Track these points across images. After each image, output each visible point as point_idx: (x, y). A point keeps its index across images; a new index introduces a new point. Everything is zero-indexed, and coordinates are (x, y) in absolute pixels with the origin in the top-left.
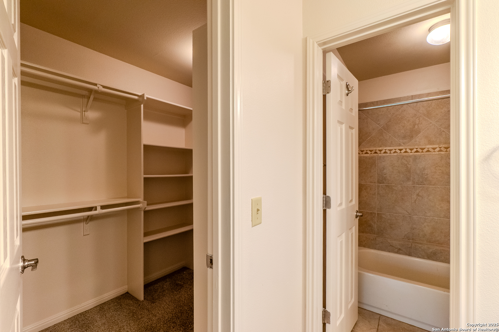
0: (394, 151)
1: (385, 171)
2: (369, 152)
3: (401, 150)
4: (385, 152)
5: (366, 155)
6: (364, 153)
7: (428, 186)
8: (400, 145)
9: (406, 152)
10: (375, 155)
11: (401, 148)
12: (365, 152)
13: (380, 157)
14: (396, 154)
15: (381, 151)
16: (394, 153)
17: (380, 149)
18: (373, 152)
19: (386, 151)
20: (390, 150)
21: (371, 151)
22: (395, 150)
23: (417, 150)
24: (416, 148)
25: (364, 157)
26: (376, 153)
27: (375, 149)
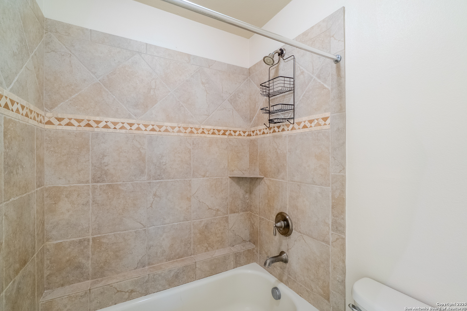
0: (121, 125)
1: (106, 160)
2: (76, 123)
3: (131, 125)
4: (106, 127)
5: (69, 128)
6: (63, 122)
7: (167, 180)
8: (130, 117)
9: (138, 129)
10: (88, 129)
11: (131, 121)
12: (66, 121)
13: (97, 134)
14: (123, 131)
15: (98, 122)
16: (121, 128)
17: (98, 119)
18: (83, 124)
19: (108, 123)
20: (115, 124)
21: (79, 121)
22: (123, 123)
23: (153, 128)
24: (152, 125)
25: (63, 131)
26: (88, 125)
27: (87, 118)
